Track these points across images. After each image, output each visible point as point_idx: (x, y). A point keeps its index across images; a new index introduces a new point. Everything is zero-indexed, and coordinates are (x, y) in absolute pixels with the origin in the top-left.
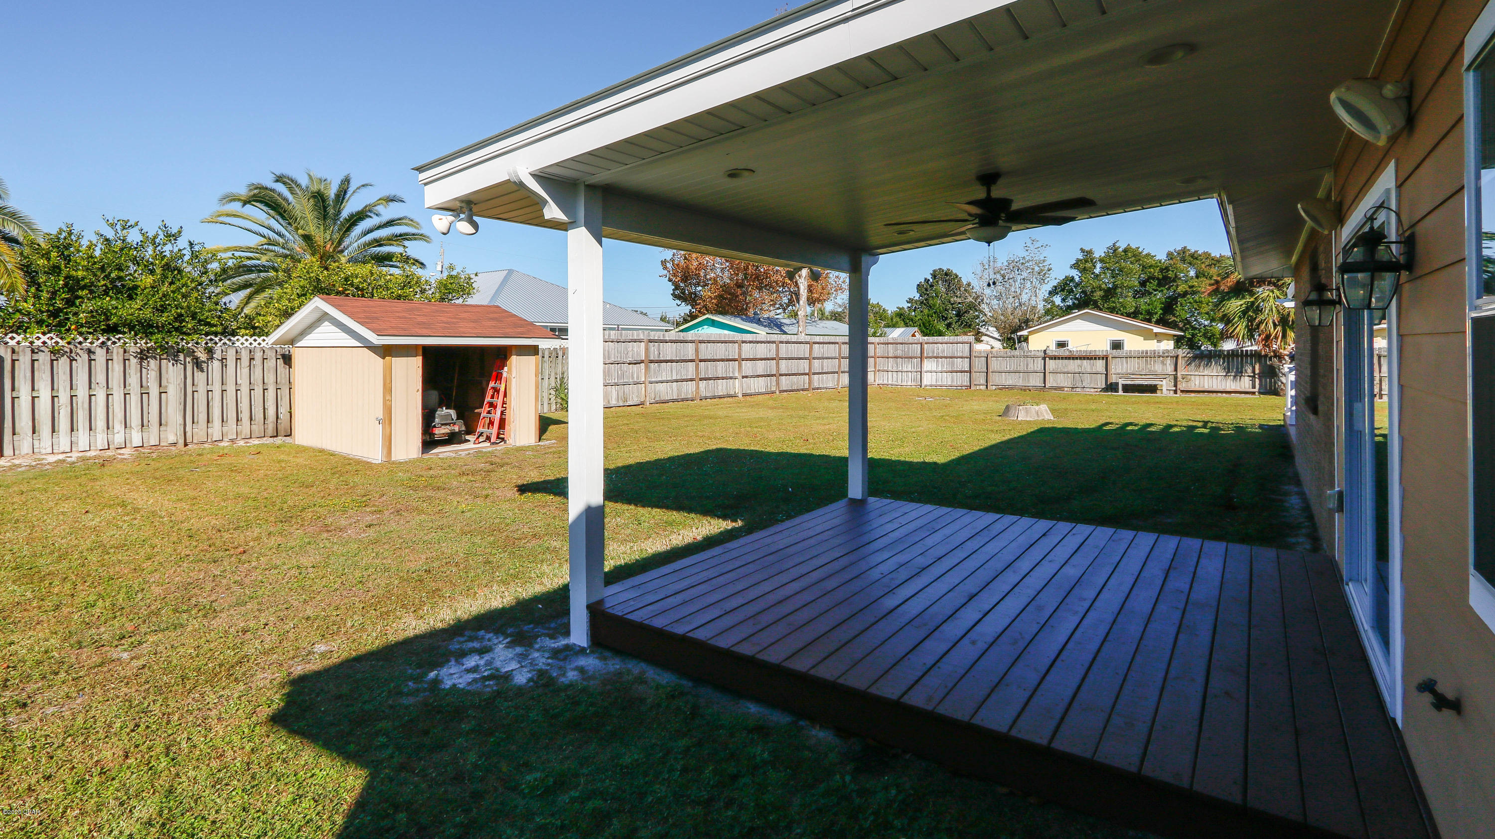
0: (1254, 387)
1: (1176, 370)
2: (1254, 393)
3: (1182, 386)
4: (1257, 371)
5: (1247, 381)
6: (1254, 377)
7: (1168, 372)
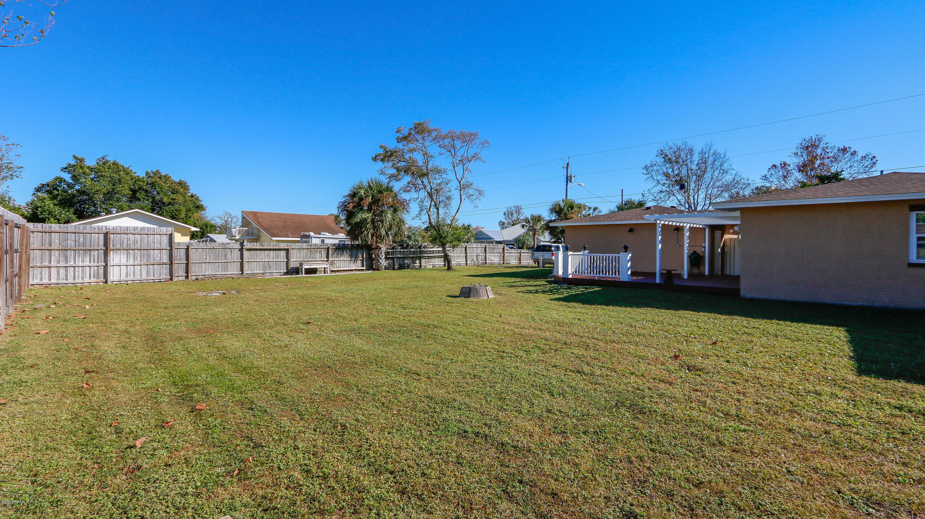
0: (363, 266)
1: (327, 257)
2: (363, 270)
3: (331, 267)
4: (365, 257)
5: (359, 262)
6: (363, 261)
7: (323, 259)
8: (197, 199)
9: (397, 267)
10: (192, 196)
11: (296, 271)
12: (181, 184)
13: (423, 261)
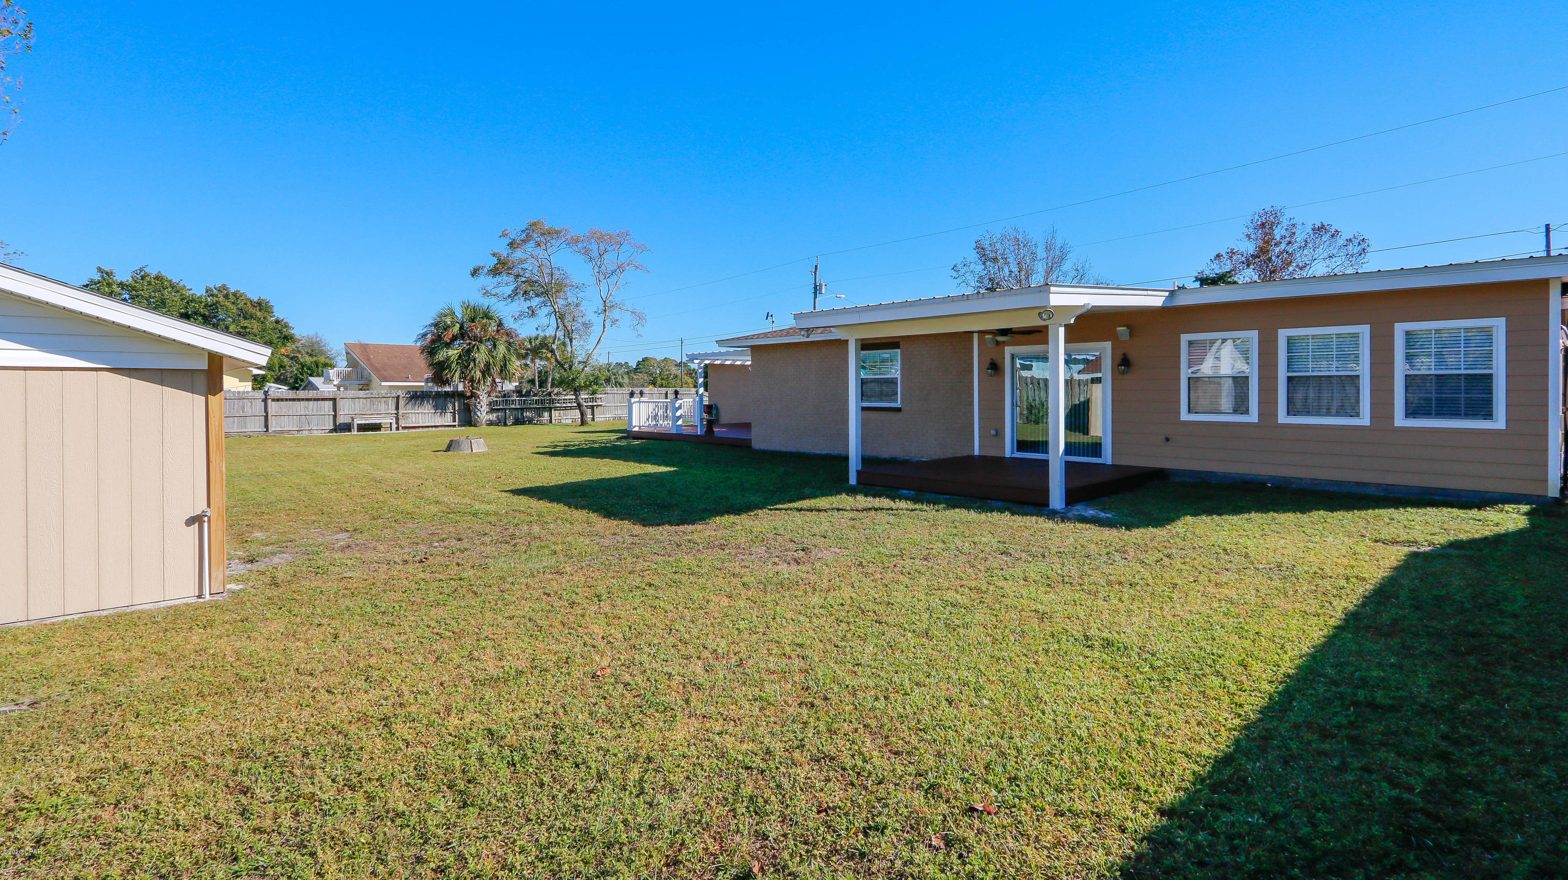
0: (454, 421)
1: (397, 408)
2: (454, 426)
3: (403, 423)
4: (457, 408)
5: (449, 416)
6: (454, 414)
7: (390, 411)
8: (286, 326)
9: (509, 422)
10: (277, 322)
11: (347, 428)
12: (262, 305)
13: (555, 414)
